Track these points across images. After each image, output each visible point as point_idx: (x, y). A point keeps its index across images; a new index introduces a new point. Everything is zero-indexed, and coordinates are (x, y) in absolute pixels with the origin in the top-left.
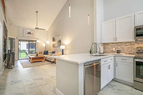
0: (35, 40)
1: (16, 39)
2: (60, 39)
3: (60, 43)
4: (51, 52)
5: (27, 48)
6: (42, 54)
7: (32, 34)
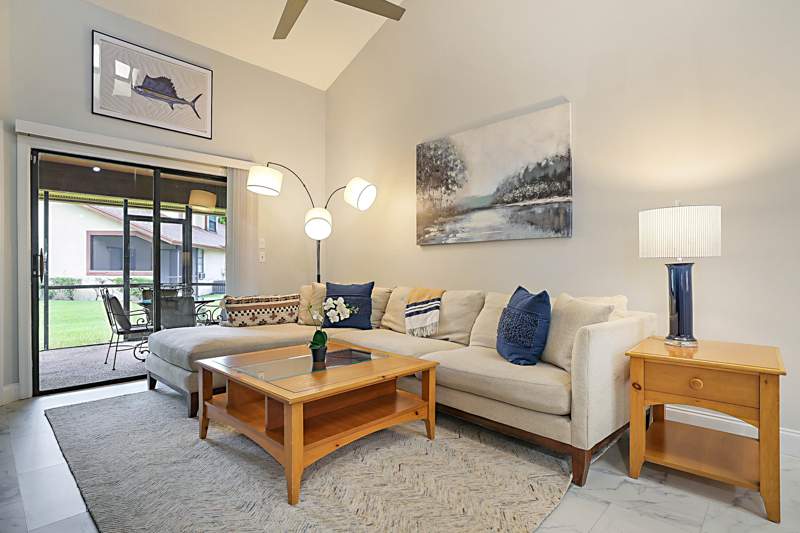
0: (212, 166)
2: (569, 150)
3: (559, 195)
4: (428, 302)
5: (92, 268)
6: (300, 321)
7: (187, 103)
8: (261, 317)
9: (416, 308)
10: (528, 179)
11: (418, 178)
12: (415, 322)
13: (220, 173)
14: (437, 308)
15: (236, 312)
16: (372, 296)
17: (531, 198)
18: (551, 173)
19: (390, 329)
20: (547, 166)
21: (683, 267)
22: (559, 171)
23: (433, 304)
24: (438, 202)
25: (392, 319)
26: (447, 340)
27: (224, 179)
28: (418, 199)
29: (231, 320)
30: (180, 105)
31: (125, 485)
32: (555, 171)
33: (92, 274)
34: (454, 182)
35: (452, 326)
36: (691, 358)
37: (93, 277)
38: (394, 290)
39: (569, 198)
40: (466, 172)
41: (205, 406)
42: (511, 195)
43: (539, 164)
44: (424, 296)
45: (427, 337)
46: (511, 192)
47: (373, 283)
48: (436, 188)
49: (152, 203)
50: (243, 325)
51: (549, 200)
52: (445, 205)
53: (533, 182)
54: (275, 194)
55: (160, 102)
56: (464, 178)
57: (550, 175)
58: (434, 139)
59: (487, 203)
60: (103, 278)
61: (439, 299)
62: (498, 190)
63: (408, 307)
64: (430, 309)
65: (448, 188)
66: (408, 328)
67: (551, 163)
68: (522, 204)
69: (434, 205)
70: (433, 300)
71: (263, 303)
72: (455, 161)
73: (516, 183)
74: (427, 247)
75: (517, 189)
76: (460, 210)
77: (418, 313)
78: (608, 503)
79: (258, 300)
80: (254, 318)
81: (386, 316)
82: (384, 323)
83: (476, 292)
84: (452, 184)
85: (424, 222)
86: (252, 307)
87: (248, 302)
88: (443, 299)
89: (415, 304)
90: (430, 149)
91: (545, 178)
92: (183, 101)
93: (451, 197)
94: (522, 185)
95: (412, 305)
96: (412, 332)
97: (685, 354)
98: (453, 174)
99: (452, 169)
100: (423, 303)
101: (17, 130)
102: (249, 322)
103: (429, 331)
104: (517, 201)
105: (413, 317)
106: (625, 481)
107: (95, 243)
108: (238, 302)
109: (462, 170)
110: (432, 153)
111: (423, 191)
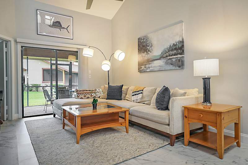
0: (73, 48)
1: (13, 43)
2: (183, 39)
3: (180, 54)
4: (139, 91)
5: (44, 81)
6: (100, 97)
7: (65, 29)
8: (87, 96)
9: (135, 93)
10: (171, 50)
11: (138, 49)
12: (134, 98)
13: (76, 50)
14: (142, 93)
15: (79, 94)
16: (122, 89)
17: (172, 56)
18: (177, 47)
19: (128, 100)
20: (176, 44)
21: (207, 79)
22: (180, 46)
23: (141, 92)
24: (144, 58)
25: (128, 97)
26: (144, 103)
27: (77, 52)
28: (139, 56)
29: (78, 97)
30: (63, 30)
31: (41, 138)
32: (179, 46)
33: (44, 83)
34: (149, 51)
35: (146, 99)
36: (210, 109)
37: (44, 84)
38: (129, 88)
39: (183, 56)
40: (152, 47)
41: (64, 120)
42: (166, 55)
43: (174, 44)
44: (138, 89)
45: (138, 102)
46: (165, 54)
47: (123, 85)
48: (144, 53)
49: (55, 59)
50: (82, 98)
51: (177, 56)
52: (146, 58)
53: (172, 50)
54: (91, 57)
55: (57, 29)
56: (152, 49)
57: (177, 48)
58: (143, 36)
59: (158, 58)
60: (47, 84)
61: (143, 90)
62: (162, 53)
63: (133, 93)
64: (139, 94)
65: (147, 53)
66: (133, 100)
67: (178, 44)
68: (169, 58)
69: (143, 58)
70: (141, 91)
71: (88, 92)
72: (149, 43)
73: (167, 51)
74: (142, 73)
75: (167, 53)
76: (151, 60)
77: (136, 95)
78: (171, 151)
79: (86, 91)
80: (85, 96)
81: (127, 96)
82: (126, 98)
83: (154, 88)
84: (148, 51)
85: (140, 65)
86: (84, 93)
87: (83, 91)
88: (144, 90)
89: (135, 92)
90: (142, 39)
91: (176, 49)
92: (64, 28)
93: (148, 56)
94: (169, 51)
95: (134, 92)
96: (134, 101)
97: (208, 108)
98: (149, 48)
99: (148, 46)
100: (138, 91)
101: (17, 41)
102: (83, 97)
103: (139, 101)
104: (167, 57)
105: (134, 96)
106: (182, 147)
107: (45, 72)
108: (80, 91)
109: (151, 47)
110: (142, 41)
111: (140, 54)
